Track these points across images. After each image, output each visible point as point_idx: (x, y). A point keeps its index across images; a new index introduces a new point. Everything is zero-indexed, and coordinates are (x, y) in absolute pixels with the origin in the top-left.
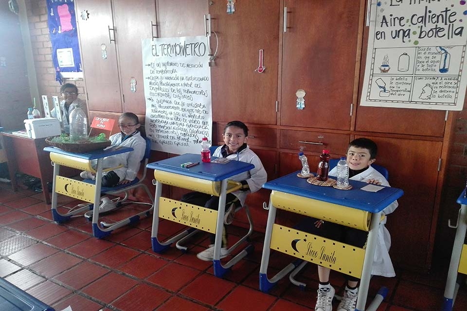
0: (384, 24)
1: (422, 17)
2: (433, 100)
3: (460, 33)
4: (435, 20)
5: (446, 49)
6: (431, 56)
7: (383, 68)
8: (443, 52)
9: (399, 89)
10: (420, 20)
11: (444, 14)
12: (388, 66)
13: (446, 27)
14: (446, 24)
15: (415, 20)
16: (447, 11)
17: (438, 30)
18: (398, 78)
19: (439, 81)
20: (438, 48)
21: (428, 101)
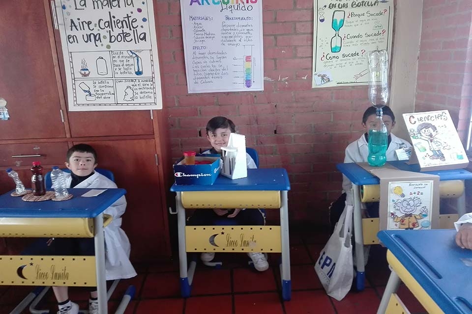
0: (74, 27)
1: (108, 22)
2: (136, 101)
3: (144, 38)
4: (120, 25)
5: (136, 53)
6: (125, 60)
7: (83, 72)
8: (134, 56)
9: (104, 93)
10: (107, 25)
11: (126, 19)
12: (87, 70)
13: (131, 32)
14: (130, 29)
16: (128, 17)
17: (125, 35)
18: (100, 81)
19: (137, 83)
20: (129, 52)
21: (132, 102)
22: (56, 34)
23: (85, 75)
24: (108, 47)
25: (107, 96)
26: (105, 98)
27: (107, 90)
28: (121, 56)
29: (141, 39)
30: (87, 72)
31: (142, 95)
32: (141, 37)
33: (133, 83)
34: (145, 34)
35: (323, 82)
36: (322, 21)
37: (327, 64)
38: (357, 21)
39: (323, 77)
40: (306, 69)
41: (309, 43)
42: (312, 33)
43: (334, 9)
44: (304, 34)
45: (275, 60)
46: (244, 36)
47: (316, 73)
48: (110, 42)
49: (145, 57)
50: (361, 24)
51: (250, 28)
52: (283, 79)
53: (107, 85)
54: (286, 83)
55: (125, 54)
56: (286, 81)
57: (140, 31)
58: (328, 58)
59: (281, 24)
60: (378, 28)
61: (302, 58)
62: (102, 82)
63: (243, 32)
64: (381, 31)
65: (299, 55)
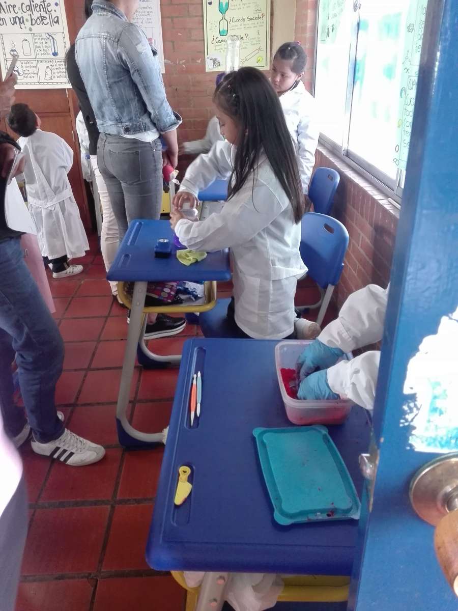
0: (2, 11)
1: (29, 6)
2: (54, 80)
3: (57, 22)
4: (38, 9)
5: (52, 35)
6: (44, 41)
7: (12, 53)
8: (51, 38)
9: (29, 72)
10: (28, 9)
11: (42, 3)
12: (16, 51)
13: (47, 16)
14: (46, 13)
15: (24, 9)
17: (43, 18)
18: (26, 62)
19: (54, 64)
20: (47, 34)
21: (51, 81)
23: (14, 55)
24: (30, 29)
25: (32, 75)
26: (30, 77)
27: (32, 70)
28: (41, 38)
29: (55, 23)
30: (15, 53)
31: (58, 75)
32: (55, 21)
33: (51, 64)
34: (58, 17)
35: (214, 66)
36: (210, 3)
37: (217, 48)
38: (239, 5)
39: (214, 61)
40: (200, 52)
41: (201, 26)
42: (203, 16)
44: (196, 16)
45: (173, 42)
46: (145, 18)
47: (208, 56)
48: (32, 25)
49: (59, 38)
50: (244, 8)
51: (150, 10)
52: (181, 62)
53: (31, 65)
54: (184, 66)
55: (44, 36)
56: (184, 64)
57: (54, 15)
58: (217, 42)
59: (176, 6)
60: (258, 12)
61: (195, 41)
62: (28, 63)
63: (144, 14)
64: (260, 16)
65: (193, 38)
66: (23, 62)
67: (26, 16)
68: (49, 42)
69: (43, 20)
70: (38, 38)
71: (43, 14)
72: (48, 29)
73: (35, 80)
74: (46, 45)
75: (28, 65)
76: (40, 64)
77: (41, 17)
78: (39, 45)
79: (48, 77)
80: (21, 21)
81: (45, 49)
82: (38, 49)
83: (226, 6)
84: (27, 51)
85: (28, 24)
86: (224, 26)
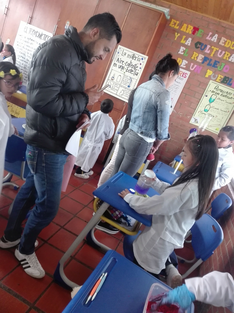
0: (118, 61)
1: (129, 64)
2: (123, 96)
3: (137, 75)
4: (132, 67)
6: (127, 80)
7: (112, 78)
8: (131, 79)
9: (114, 88)
10: (128, 65)
11: (135, 65)
13: (134, 71)
15: (126, 65)
16: (136, 65)
17: (132, 71)
19: (126, 90)
20: (130, 77)
21: (121, 96)
22: (111, 61)
23: (112, 79)
24: (124, 73)
25: (115, 90)
26: (114, 91)
27: (116, 88)
28: (127, 78)
29: (136, 75)
30: (113, 79)
31: (126, 95)
32: (136, 74)
33: (125, 89)
34: (138, 73)
35: (195, 122)
36: (206, 96)
37: (200, 115)
38: (220, 102)
39: (196, 120)
40: (191, 113)
41: (197, 103)
42: (200, 100)
43: (213, 93)
44: (197, 98)
45: (181, 104)
46: (174, 89)
47: (194, 117)
48: (126, 71)
49: (134, 81)
50: (221, 104)
51: (178, 87)
52: (180, 114)
53: (117, 86)
54: (181, 116)
55: (128, 78)
56: (181, 115)
57: (137, 71)
58: (201, 113)
59: (190, 90)
60: (227, 109)
61: (191, 108)
62: (116, 84)
63: (175, 87)
64: (227, 111)
65: (191, 106)
66: (115, 83)
67: (126, 67)
68: (129, 81)
69: (131, 71)
70: (125, 77)
71: (133, 69)
72: (132, 76)
73: (115, 93)
74: (127, 81)
75: (115, 85)
76: (120, 88)
77: (131, 70)
78: (124, 80)
79: (121, 94)
80: (123, 68)
81: (126, 82)
82: (123, 81)
83: (213, 100)
84: (118, 80)
85: (125, 70)
86: (208, 108)
